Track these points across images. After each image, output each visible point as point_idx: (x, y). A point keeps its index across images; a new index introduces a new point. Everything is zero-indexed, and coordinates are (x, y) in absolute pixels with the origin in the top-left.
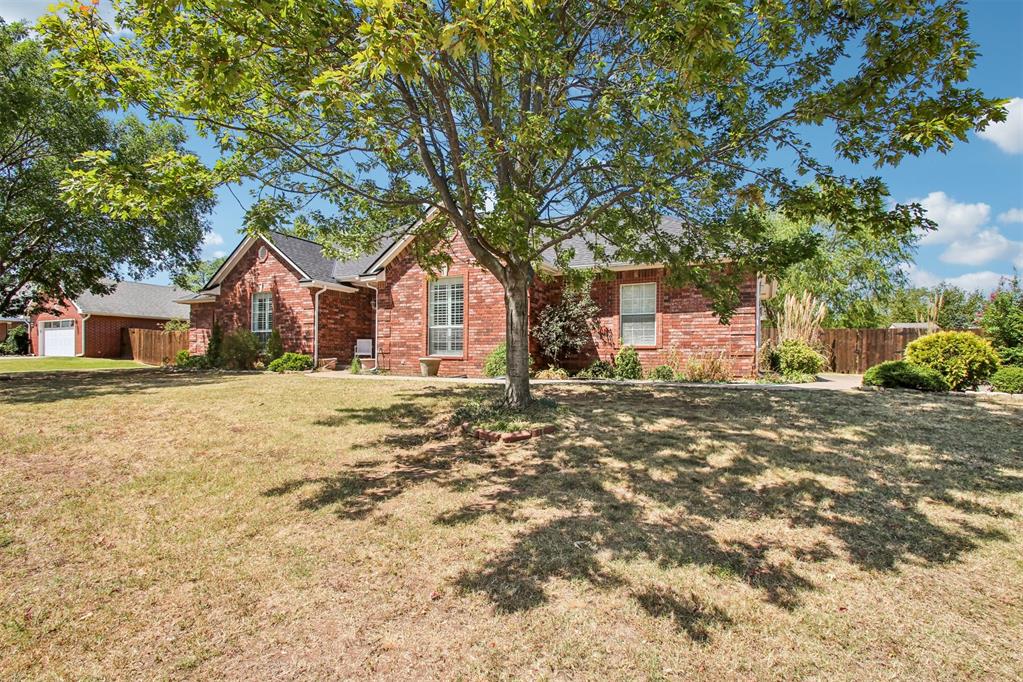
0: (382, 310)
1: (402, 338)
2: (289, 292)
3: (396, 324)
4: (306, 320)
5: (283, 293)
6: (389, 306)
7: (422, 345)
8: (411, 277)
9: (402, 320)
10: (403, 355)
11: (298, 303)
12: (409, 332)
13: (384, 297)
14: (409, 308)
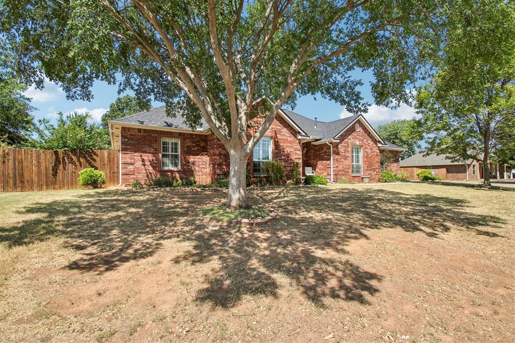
0: (334, 155)
1: (343, 168)
2: (283, 139)
3: (340, 162)
4: (297, 157)
5: (280, 139)
6: (337, 153)
7: (350, 171)
8: (346, 142)
9: (343, 160)
10: (343, 175)
11: (291, 146)
12: (346, 165)
13: (335, 149)
14: (345, 155)
